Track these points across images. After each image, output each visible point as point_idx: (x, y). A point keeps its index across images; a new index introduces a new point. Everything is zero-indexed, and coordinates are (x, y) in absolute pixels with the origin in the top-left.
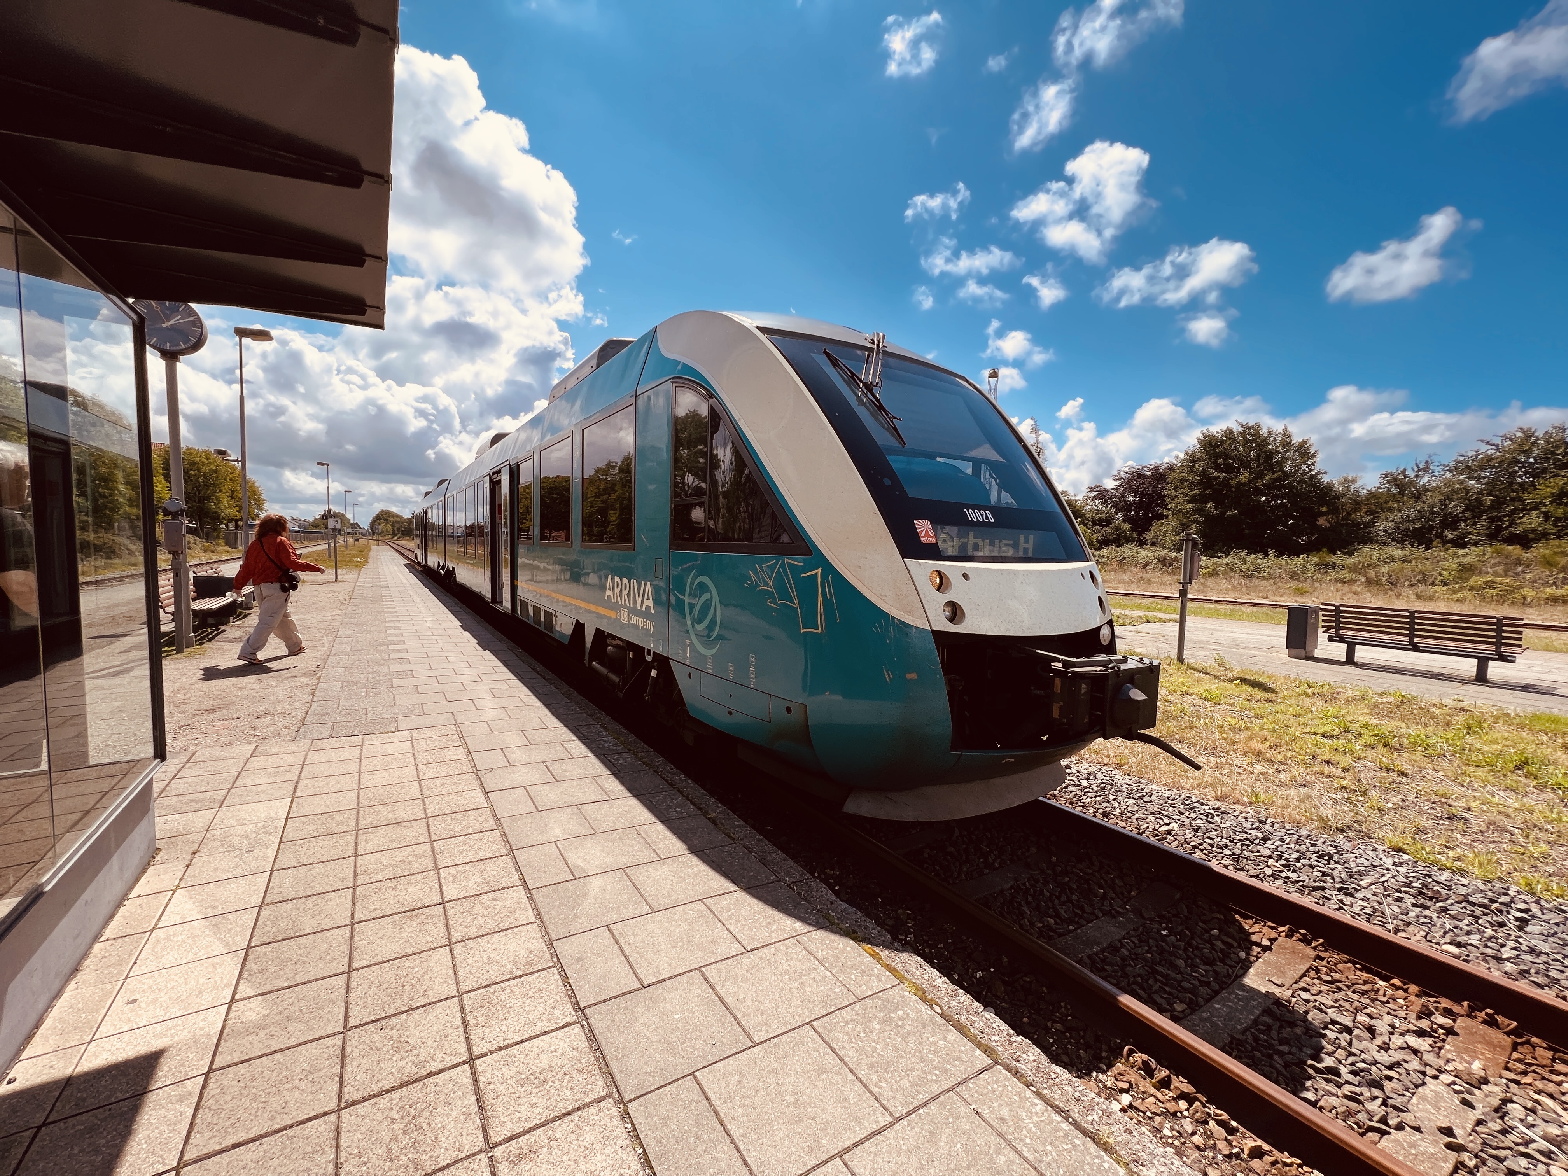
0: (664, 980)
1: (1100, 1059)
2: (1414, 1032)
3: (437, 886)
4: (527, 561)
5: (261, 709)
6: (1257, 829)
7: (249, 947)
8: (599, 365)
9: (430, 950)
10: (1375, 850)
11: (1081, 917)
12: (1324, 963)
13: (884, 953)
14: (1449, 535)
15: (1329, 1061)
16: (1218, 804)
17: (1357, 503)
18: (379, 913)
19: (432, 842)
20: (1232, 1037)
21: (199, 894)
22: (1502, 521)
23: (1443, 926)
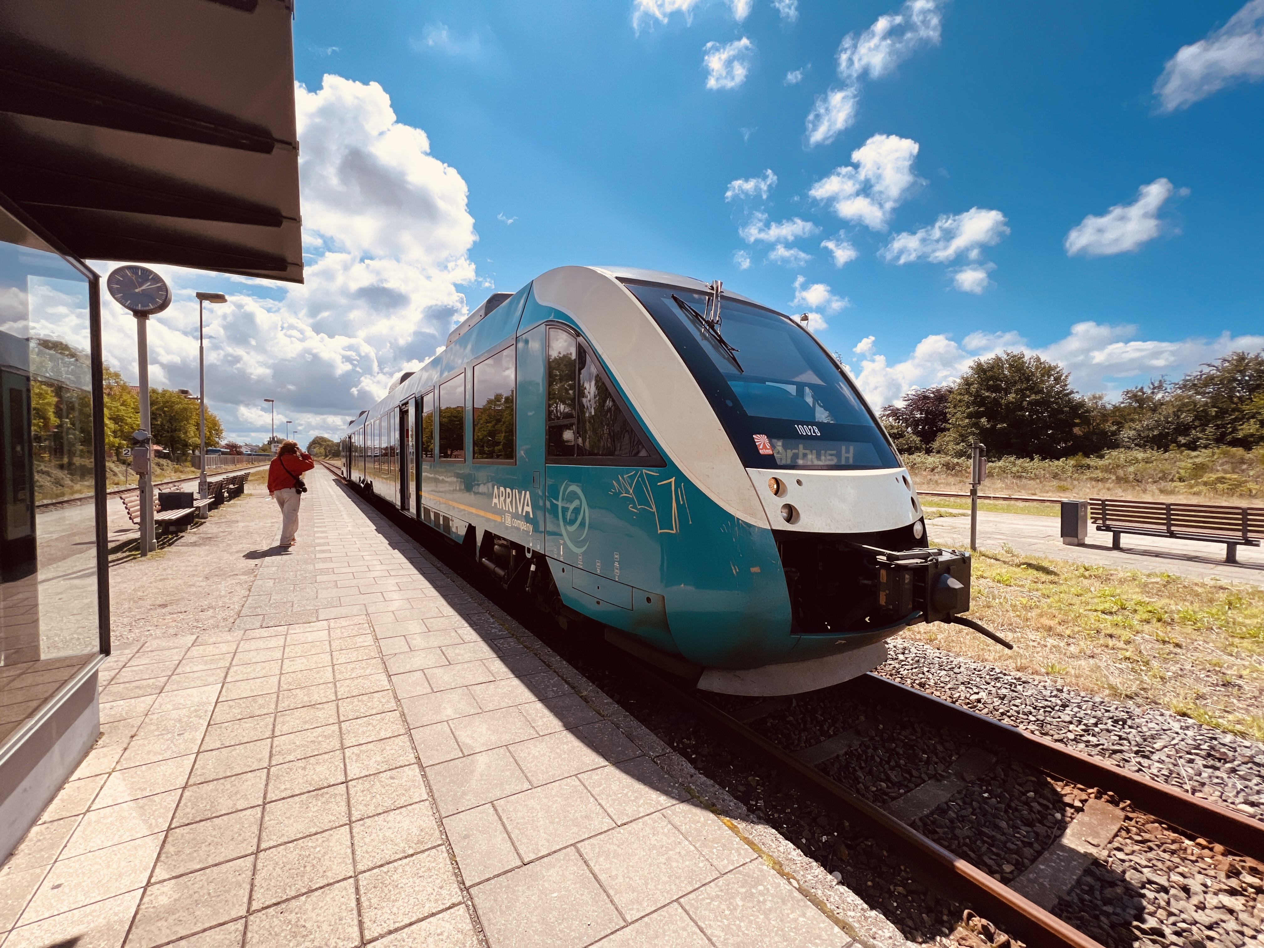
0: (543, 857)
1: (942, 923)
2: (1226, 891)
3: (342, 765)
4: (429, 475)
5: (205, 603)
6: (1055, 696)
7: (169, 829)
8: (486, 315)
9: (331, 829)
10: (1162, 715)
11: (910, 781)
12: (1133, 823)
13: (742, 826)
14: (1182, 440)
15: (1151, 923)
16: (1019, 674)
17: (1105, 415)
18: (289, 793)
19: (340, 722)
20: (1060, 898)
21: (132, 777)
22: (1225, 428)
23: (1234, 786)
